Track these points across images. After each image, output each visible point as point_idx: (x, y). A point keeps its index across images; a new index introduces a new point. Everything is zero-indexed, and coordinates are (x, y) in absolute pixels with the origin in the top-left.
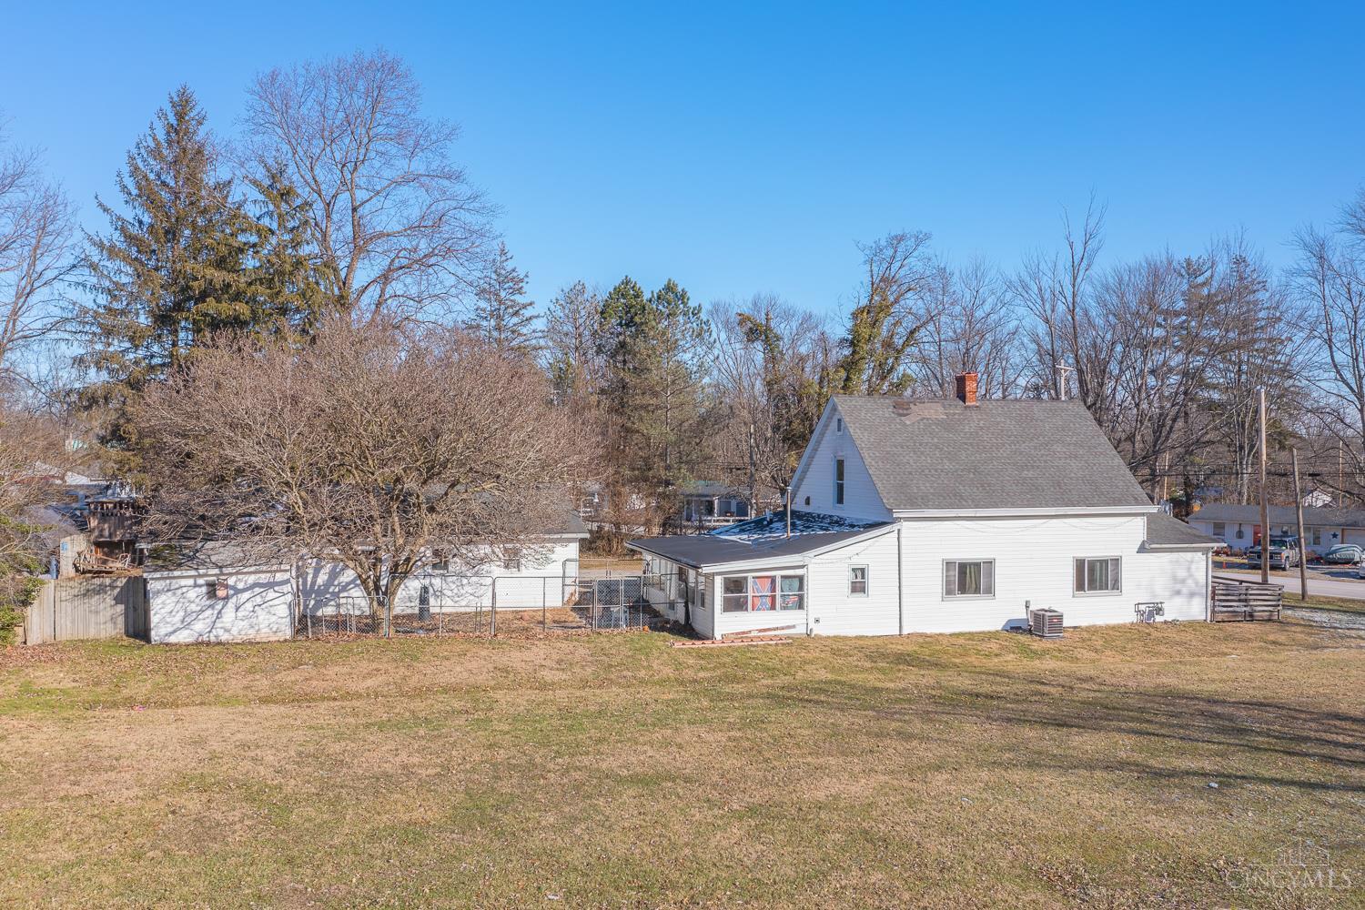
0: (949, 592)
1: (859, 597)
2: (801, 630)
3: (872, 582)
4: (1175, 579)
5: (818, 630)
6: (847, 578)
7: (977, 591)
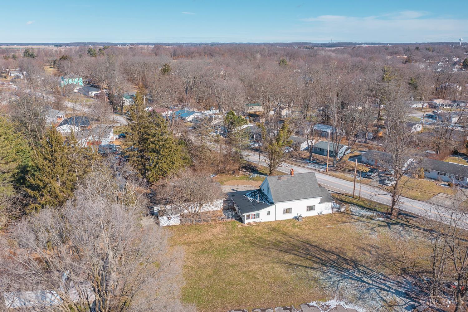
0: (284, 213)
1: (269, 216)
2: (259, 221)
3: (271, 213)
4: (326, 207)
5: (262, 221)
6: (267, 213)
7: (289, 213)
